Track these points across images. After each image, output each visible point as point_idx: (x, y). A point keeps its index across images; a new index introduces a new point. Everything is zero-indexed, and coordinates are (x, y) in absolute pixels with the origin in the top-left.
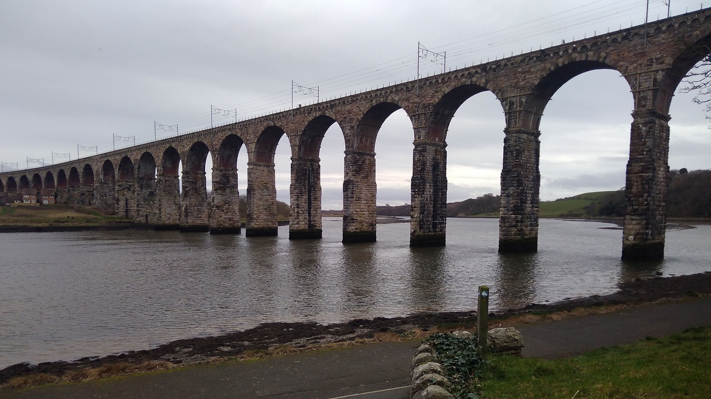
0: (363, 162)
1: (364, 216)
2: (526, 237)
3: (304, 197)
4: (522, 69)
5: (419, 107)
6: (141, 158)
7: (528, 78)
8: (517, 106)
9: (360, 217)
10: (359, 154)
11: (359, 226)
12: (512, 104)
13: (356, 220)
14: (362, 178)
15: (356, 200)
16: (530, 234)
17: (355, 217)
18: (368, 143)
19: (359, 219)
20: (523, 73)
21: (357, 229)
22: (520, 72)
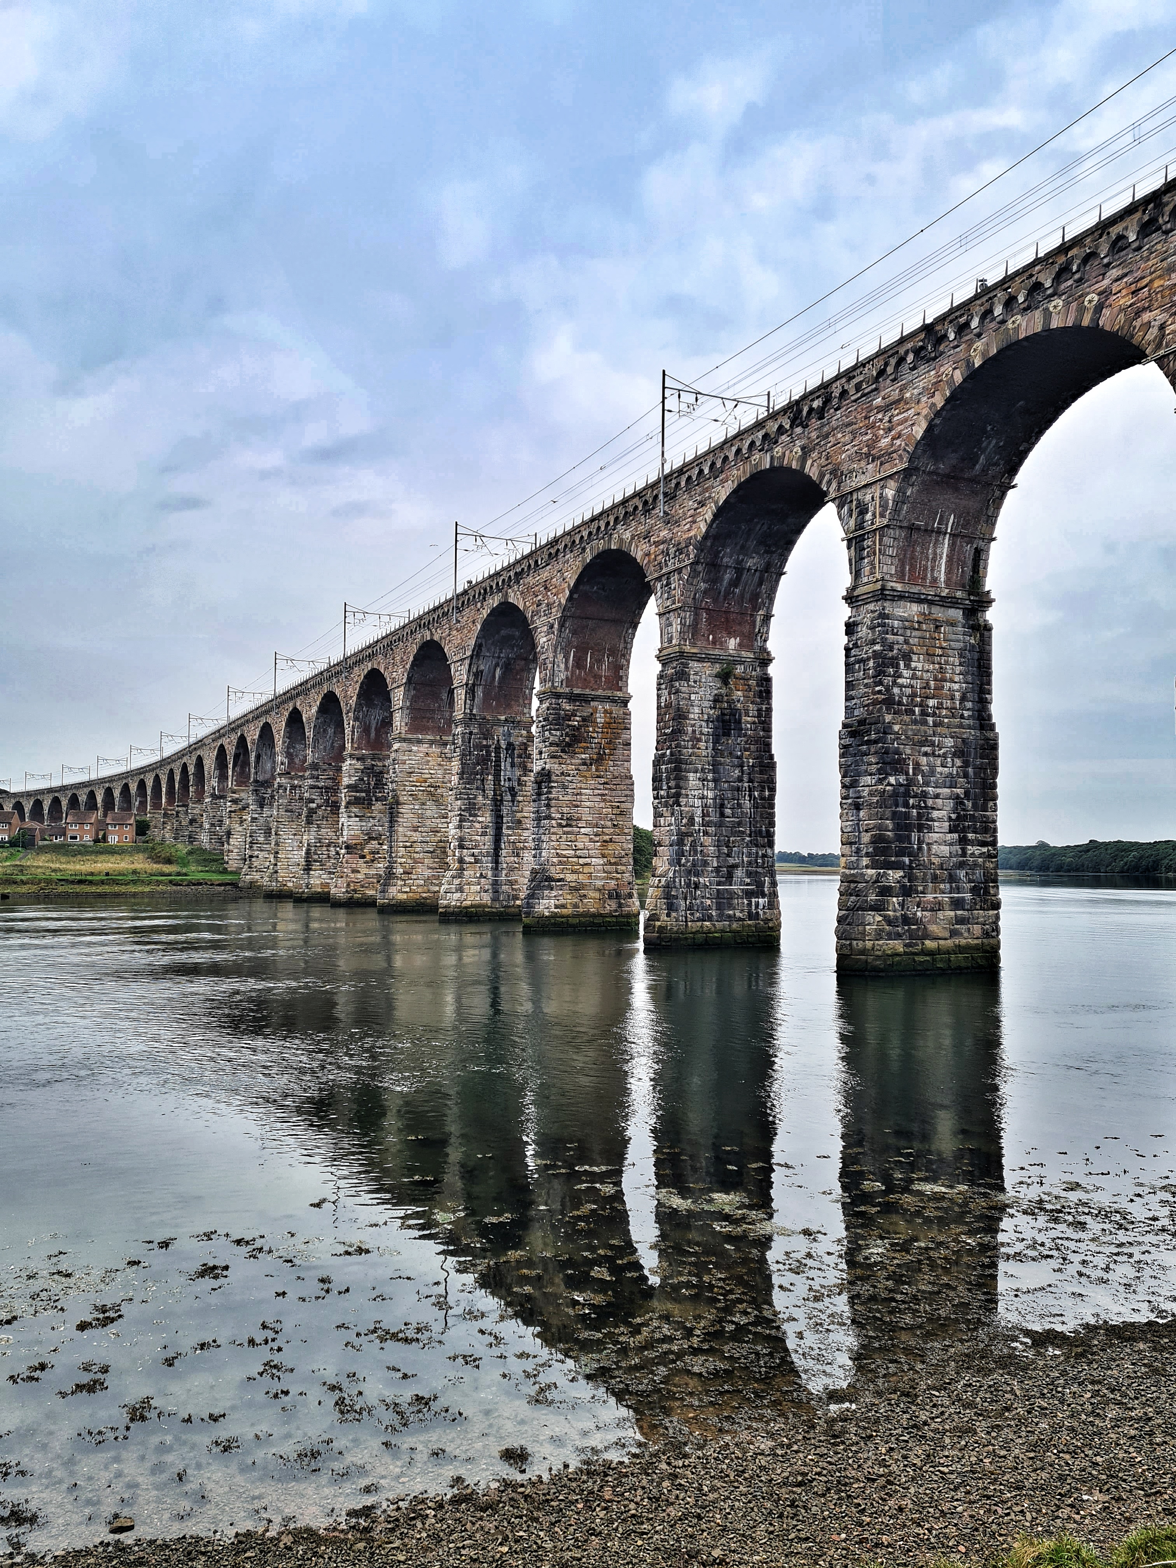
0: (584, 719)
1: (586, 869)
2: (929, 944)
3: (480, 819)
4: (883, 399)
5: (668, 554)
6: (260, 736)
7: (901, 423)
8: (874, 515)
9: (573, 872)
10: (572, 698)
11: (569, 899)
12: (863, 510)
13: (560, 880)
14: (584, 764)
15: (560, 825)
16: (954, 933)
17: (554, 872)
18: (604, 670)
19: (570, 877)
20: (886, 409)
21: (563, 906)
22: (879, 409)
